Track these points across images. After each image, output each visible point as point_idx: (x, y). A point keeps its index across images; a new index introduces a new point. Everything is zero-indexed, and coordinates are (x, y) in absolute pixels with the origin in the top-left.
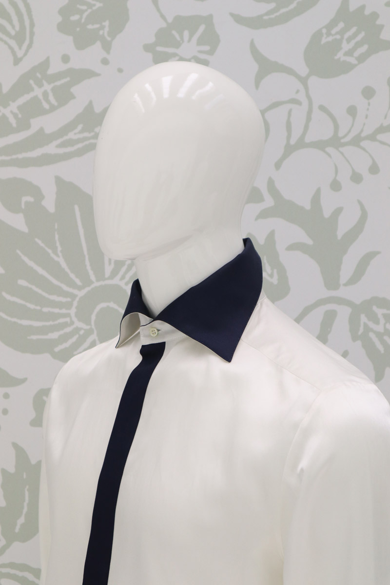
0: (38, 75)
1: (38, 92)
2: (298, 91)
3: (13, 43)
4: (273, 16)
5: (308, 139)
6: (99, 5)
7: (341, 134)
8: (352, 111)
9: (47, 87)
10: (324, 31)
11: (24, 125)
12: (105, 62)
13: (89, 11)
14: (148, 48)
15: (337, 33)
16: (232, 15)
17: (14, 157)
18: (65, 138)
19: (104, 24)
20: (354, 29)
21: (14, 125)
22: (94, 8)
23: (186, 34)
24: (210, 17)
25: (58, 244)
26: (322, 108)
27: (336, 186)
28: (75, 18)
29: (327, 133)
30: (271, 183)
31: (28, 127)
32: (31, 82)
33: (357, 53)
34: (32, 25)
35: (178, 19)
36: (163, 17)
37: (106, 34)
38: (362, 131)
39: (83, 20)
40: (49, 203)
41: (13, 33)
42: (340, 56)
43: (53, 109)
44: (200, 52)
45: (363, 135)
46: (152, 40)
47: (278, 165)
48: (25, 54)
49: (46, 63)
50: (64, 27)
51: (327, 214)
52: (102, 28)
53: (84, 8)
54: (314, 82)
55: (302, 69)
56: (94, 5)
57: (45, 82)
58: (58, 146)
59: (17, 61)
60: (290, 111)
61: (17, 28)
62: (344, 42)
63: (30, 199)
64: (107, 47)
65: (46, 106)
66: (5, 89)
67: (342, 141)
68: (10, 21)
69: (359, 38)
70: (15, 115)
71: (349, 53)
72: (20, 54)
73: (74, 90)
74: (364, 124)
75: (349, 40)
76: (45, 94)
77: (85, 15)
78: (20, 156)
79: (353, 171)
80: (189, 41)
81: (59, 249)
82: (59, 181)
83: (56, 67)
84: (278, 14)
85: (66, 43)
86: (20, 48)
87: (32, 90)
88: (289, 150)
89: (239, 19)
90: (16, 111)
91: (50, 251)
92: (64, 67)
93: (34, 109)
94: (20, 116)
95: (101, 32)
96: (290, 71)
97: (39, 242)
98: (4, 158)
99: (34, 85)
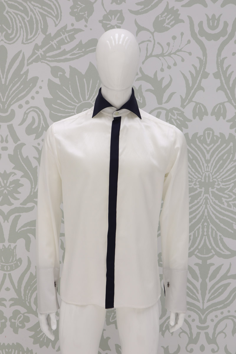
0: (63, 30)
1: (63, 36)
2: (150, 37)
3: (55, 19)
4: (142, 10)
5: (153, 54)
6: (84, 6)
7: (164, 52)
8: (168, 44)
9: (67, 35)
10: (160, 16)
12: (86, 26)
13: (81, 8)
14: (100, 21)
15: (164, 17)
16: (129, 10)
18: (73, 52)
19: (85, 12)
20: (170, 15)
21: (56, 48)
22: (82, 7)
23: (113, 16)
24: (122, 10)
25: (70, 89)
26: (158, 43)
27: (162, 70)
28: (76, 10)
29: (160, 52)
30: (141, 69)
31: (60, 48)
32: (61, 33)
33: (171, 24)
34: (61, 12)
35: (110, 11)
36: (105, 10)
37: (86, 16)
38: (171, 51)
39: (78, 11)
40: (67, 75)
41: (54, 15)
42: (165, 25)
43: (68, 42)
44: (118, 23)
45: (172, 52)
46: (102, 18)
47: (143, 63)
48: (59, 23)
49: (66, 27)
50: (72, 14)
51: (159, 79)
52: (85, 14)
53: (79, 6)
54: (156, 34)
55: (152, 30)
56: (82, 6)
57: (66, 33)
58: (70, 55)
59: (56, 25)
60: (148, 44)
61: (56, 13)
62: (167, 20)
63: (61, 73)
64: (86, 21)
65: (66, 41)
66: (52, 35)
67: (165, 54)
68: (53, 11)
69: (172, 18)
71: (168, 24)
72: (57, 23)
73: (75, 36)
74: (172, 49)
75: (168, 19)
76: (66, 37)
77: (79, 9)
78: (58, 59)
79: (168, 65)
80: (114, 19)
81: (71, 90)
82: (70, 67)
83: (69, 28)
84: (144, 10)
85: (73, 19)
86: (57, 21)
87: (61, 36)
88: (147, 58)
89: (131, 11)
90: (56, 43)
91: (68, 91)
92: (72, 28)
93: (62, 42)
94: (57, 45)
95: (84, 16)
96: (148, 30)
97: (64, 88)
98: (52, 59)
99: (62, 34)
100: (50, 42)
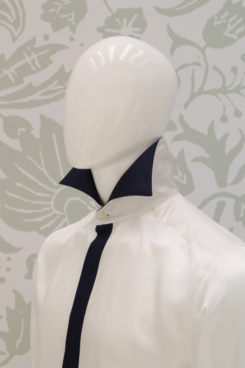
0: (28, 48)
1: (28, 59)
2: (198, 57)
3: (12, 28)
4: (182, 8)
5: (205, 89)
6: (68, 2)
7: (227, 85)
8: (234, 70)
9: (34, 56)
10: (216, 17)
11: (19, 81)
12: (72, 39)
13: (62, 6)
14: (100, 30)
15: (224, 19)
16: (155, 7)
17: (13, 102)
18: (46, 89)
19: (71, 14)
20: (235, 16)
21: (13, 81)
22: (65, 4)
23: (125, 20)
24: (141, 9)
25: (42, 159)
26: (215, 68)
27: (224, 119)
28: (52, 10)
29: (218, 84)
30: (181, 117)
31: (22, 82)
32: (24, 53)
33: (237, 32)
34: (24, 15)
35: (119, 10)
36: (110, 9)
37: (72, 21)
38: (241, 83)
39: (57, 12)
40: (36, 133)
41: (12, 21)
42: (226, 33)
43: (38, 70)
44: (134, 32)
45: (242, 85)
46: (102, 24)
47: (186, 106)
48: (20, 35)
49: (33, 41)
50: (45, 17)
51: (219, 137)
52: (70, 17)
53: (58, 4)
54: (209, 51)
55: (202, 43)
56: (65, 2)
57: (33, 53)
58: (42, 95)
59: (14, 39)
60: (194, 71)
61: (15, 17)
62: (229, 24)
63: (24, 130)
64: (73, 30)
65: (34, 69)
66: (7, 57)
67: (228, 89)
68: (9, 12)
69: (239, 22)
70: (13, 75)
71: (232, 32)
72: (16, 34)
73: (52, 58)
74: (243, 78)
75: (232, 24)
76: (33, 61)
77: (59, 9)
78: (17, 101)
79: (236, 109)
80: (127, 25)
81: (43, 162)
82: (42, 117)
83: (41, 42)
84: (185, 6)
85: (47, 27)
86: (16, 31)
87: (24, 58)
88: (193, 96)
89: (159, 10)
90: (14, 72)
91: (36, 164)
92: (45, 43)
93: (25, 71)
94: (16, 75)
95: (69, 20)
96: (193, 44)
97: (30, 158)
98: (6, 103)
99: (25, 55)
100: (4, 70)
